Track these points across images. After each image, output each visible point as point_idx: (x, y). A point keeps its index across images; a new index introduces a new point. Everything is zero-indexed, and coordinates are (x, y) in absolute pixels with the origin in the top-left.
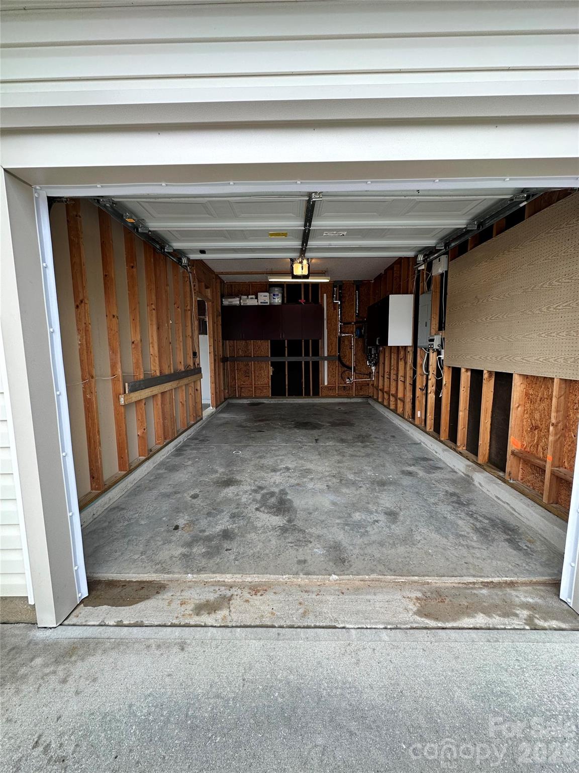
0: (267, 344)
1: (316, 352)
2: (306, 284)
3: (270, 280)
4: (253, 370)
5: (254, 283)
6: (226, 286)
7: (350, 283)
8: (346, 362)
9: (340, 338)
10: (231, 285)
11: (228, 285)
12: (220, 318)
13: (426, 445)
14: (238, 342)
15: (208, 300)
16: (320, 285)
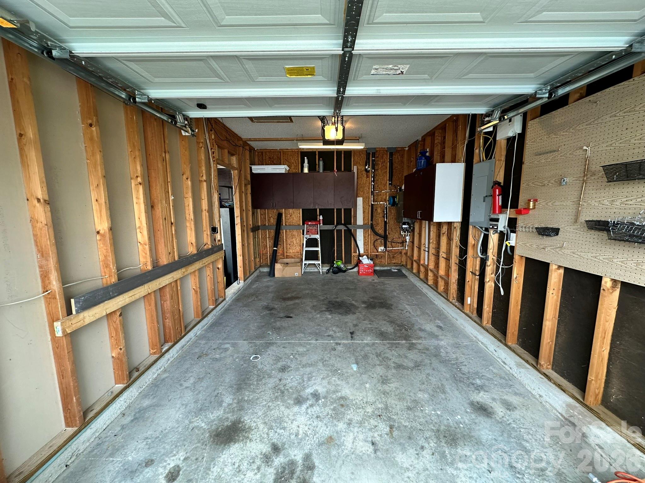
0: (299, 212)
1: (348, 221)
2: (339, 152)
3: (300, 147)
4: (285, 238)
5: (285, 151)
6: (257, 153)
7: (383, 150)
8: (378, 231)
9: (372, 205)
10: (262, 153)
11: (258, 152)
12: (249, 187)
13: (487, 347)
14: (270, 211)
15: (234, 169)
16: (353, 152)
